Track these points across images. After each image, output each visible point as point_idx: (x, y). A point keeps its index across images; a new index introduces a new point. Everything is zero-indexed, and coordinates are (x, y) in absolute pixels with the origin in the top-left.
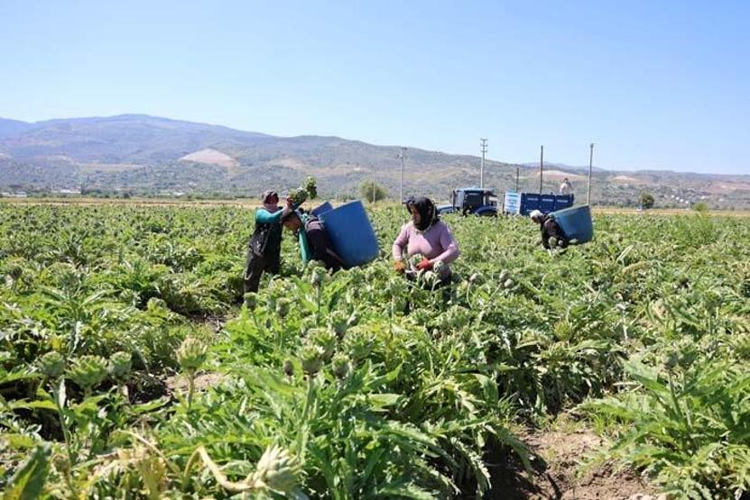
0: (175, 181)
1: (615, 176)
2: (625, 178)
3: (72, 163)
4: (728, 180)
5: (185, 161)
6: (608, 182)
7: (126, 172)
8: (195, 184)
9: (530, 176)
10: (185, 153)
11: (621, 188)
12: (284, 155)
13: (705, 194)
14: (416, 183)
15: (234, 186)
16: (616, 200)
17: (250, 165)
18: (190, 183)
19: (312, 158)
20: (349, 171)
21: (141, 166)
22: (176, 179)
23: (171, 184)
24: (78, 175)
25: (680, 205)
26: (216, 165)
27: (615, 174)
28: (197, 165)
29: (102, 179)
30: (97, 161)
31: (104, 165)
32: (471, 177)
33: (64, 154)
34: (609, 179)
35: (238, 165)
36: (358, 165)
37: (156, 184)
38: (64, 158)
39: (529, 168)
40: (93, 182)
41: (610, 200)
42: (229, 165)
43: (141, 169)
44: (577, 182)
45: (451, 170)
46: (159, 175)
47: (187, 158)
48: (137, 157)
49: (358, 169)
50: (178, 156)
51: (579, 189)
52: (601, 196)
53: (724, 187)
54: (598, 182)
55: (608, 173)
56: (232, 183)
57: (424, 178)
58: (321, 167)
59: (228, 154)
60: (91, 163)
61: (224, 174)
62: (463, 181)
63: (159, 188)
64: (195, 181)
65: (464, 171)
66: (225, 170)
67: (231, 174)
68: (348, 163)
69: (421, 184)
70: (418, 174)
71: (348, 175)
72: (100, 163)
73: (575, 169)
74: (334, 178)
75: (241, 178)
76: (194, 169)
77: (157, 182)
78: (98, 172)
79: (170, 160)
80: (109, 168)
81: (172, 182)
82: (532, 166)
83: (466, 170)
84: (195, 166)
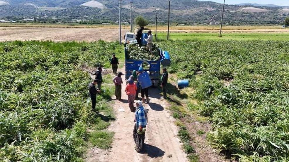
0: (79, 15)
1: (282, 9)
2: (287, 10)
3: (35, 7)
5: (83, 6)
7: (58, 11)
8: (87, 17)
9: (238, 10)
10: (84, 2)
11: (284, 15)
12: (126, 3)
14: (183, 15)
15: (104, 17)
16: (279, 21)
17: (112, 8)
18: (85, 16)
19: (138, 4)
20: (154, 10)
21: (64, 8)
22: (79, 14)
23: (77, 16)
24: (37, 12)
26: (97, 8)
27: (282, 8)
28: (88, 8)
29: (47, 14)
30: (45, 6)
31: (49, 8)
32: (209, 12)
33: (31, 3)
34: (279, 10)
35: (106, 8)
36: (158, 7)
37: (70, 17)
38: (31, 4)
39: (238, 6)
40: (44, 15)
41: (277, 21)
42: (102, 8)
43: (64, 10)
44: (262, 12)
45: (200, 9)
46: (71, 12)
47: (84, 4)
48: (63, 4)
49: (158, 9)
50: (80, 4)
51: (262, 16)
52: (273, 19)
55: (278, 7)
56: (103, 16)
57: (187, 13)
58: (142, 9)
59: (102, 3)
60: (43, 7)
61: (100, 12)
62: (205, 14)
63: (71, 18)
64: (87, 15)
65: (206, 9)
66: (100, 10)
67: (103, 12)
68: (154, 7)
69: (185, 15)
70: (185, 11)
71: (153, 12)
72: (46, 7)
73: (262, 6)
74: (147, 13)
75: (107, 13)
76: (87, 10)
77: (71, 15)
78: (46, 11)
79: (76, 6)
80: (51, 9)
81: (77, 15)
82: (239, 5)
83: (207, 8)
84: (87, 8)
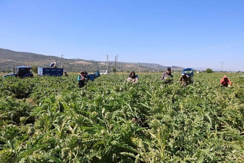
1: (100, 63)
2: (103, 63)
4: (129, 64)
6: (98, 65)
9: (74, 63)
11: (102, 66)
13: (124, 68)
25: (119, 71)
36: (9, 59)
44: (89, 65)
51: (90, 67)
53: (128, 66)
54: (95, 65)
55: (98, 62)
57: (37, 64)
68: (5, 58)
70: (35, 62)
71: (5, 62)
